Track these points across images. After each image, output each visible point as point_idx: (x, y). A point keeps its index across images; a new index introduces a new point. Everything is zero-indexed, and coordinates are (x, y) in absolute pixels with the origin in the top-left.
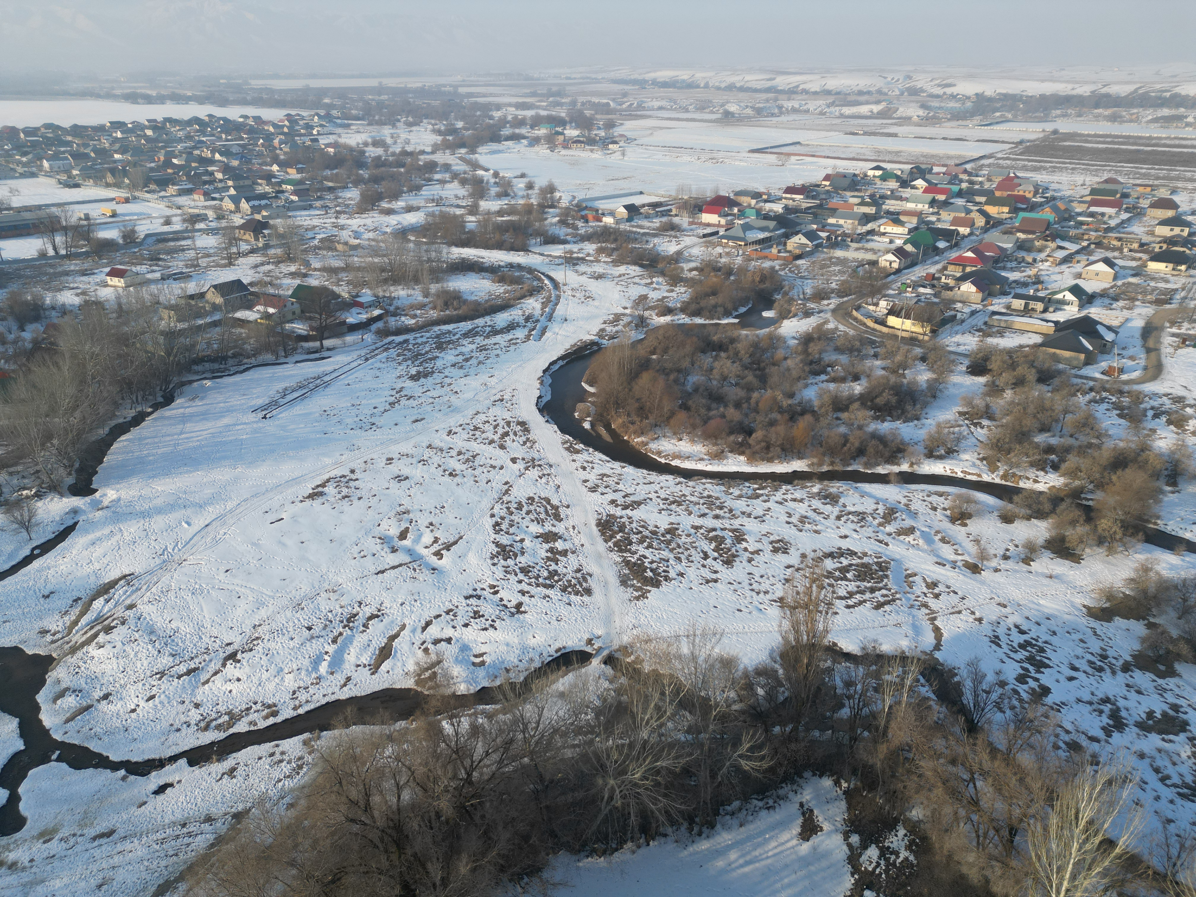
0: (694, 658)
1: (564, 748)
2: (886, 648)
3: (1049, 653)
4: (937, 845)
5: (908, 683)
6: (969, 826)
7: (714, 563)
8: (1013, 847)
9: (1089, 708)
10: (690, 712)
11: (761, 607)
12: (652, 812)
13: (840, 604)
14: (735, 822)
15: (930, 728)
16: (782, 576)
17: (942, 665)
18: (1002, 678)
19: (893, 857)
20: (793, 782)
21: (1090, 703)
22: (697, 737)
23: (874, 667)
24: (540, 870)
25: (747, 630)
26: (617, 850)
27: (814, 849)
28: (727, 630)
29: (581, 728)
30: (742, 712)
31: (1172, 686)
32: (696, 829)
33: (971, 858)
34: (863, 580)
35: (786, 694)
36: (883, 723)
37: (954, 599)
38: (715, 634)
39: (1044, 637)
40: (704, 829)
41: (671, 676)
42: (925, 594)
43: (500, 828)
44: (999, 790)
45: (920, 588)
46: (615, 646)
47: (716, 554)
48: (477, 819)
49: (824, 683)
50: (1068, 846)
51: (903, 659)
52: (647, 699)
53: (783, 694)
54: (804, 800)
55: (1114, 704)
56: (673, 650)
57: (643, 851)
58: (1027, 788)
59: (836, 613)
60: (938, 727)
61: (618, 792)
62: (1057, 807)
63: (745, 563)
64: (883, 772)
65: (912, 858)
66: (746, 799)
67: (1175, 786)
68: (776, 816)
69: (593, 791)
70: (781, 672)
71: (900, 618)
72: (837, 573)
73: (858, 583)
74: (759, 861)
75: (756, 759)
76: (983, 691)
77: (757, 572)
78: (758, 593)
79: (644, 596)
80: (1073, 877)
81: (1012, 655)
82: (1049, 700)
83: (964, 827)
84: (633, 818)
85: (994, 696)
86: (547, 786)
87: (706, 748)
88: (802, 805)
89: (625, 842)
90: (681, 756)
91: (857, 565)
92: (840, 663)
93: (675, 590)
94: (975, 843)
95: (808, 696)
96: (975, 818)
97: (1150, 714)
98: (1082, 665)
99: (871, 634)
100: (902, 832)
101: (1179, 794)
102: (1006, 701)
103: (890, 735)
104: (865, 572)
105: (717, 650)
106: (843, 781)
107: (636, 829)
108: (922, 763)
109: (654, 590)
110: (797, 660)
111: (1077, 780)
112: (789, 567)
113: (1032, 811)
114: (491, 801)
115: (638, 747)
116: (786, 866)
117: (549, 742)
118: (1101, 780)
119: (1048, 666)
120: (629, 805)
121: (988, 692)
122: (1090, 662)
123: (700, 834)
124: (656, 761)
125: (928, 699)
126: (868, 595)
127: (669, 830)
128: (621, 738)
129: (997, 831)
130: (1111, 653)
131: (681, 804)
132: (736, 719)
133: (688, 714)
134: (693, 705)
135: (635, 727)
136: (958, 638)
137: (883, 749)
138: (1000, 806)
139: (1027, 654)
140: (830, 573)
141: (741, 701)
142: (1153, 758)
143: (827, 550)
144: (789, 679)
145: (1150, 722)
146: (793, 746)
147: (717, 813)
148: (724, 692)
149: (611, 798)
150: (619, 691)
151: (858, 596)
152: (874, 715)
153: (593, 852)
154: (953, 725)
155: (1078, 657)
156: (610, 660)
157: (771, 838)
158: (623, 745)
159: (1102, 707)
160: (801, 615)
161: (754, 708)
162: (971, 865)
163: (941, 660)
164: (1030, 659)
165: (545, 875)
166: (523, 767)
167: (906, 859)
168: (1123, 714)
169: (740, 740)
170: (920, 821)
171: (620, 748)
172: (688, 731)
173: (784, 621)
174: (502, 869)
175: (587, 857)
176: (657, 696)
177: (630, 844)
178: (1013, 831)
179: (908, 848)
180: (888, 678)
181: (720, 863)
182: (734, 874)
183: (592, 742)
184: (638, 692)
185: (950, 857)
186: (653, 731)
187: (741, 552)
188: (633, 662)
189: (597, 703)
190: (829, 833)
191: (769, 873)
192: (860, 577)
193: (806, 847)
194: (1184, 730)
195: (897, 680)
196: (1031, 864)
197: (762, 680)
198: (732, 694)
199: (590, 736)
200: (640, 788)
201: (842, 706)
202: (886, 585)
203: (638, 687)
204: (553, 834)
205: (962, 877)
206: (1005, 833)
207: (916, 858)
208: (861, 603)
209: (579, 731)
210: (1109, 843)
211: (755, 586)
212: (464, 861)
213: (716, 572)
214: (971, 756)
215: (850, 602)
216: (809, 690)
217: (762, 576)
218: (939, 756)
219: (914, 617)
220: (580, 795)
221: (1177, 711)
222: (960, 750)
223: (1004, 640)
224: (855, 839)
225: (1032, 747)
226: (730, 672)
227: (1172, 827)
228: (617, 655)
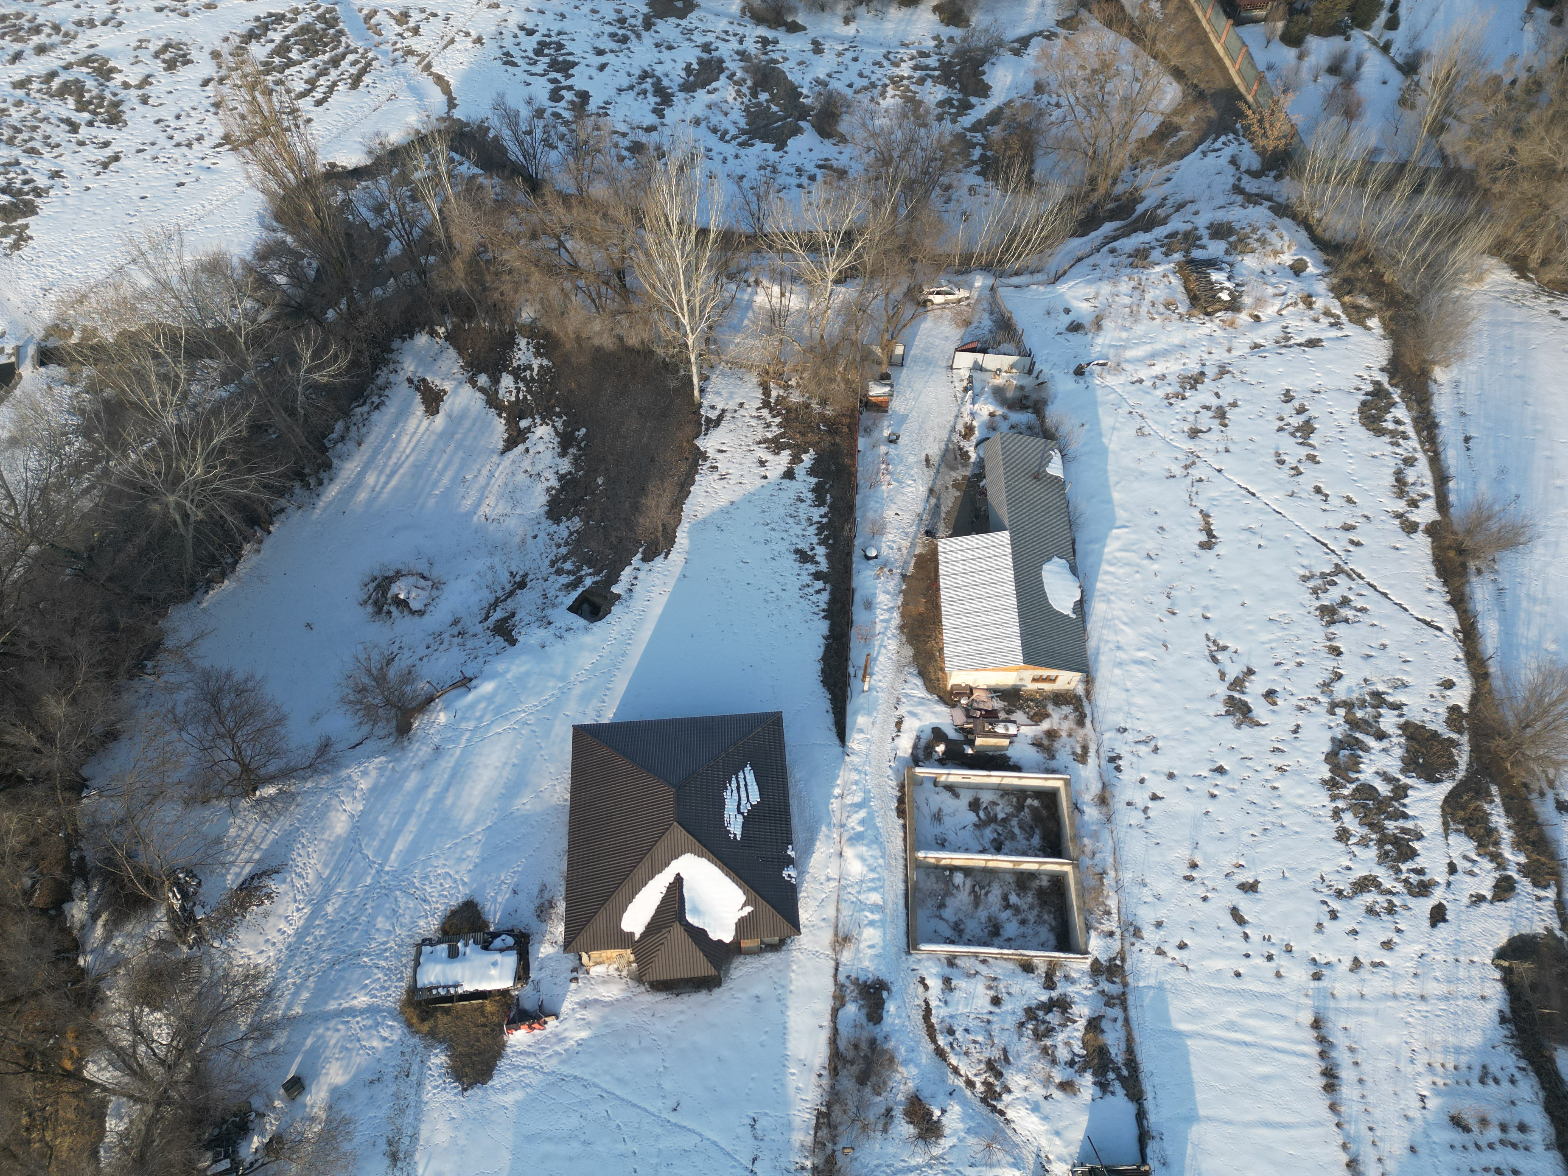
0: (165, 286)
1: (74, 501)
2: (396, 137)
3: (569, 47)
4: (561, 334)
5: (443, 168)
6: (580, 295)
7: (93, 131)
8: (628, 291)
9: (632, 94)
10: (211, 358)
11: (207, 163)
12: (248, 497)
13: (305, 104)
14: (351, 445)
15: (494, 211)
16: (207, 102)
17: (467, 124)
18: (536, 106)
19: (528, 373)
20: (386, 362)
21: (631, 87)
22: (241, 382)
23: (396, 171)
24: (158, 644)
25: (208, 207)
26: (236, 562)
27: (449, 416)
28: (181, 222)
29: (77, 464)
30: (275, 318)
31: (696, 23)
32: (312, 481)
33: (597, 326)
34: (316, 53)
35: (315, 265)
36: (442, 235)
37: (437, 24)
38: (170, 237)
39: (556, 27)
40: (322, 475)
41: (151, 326)
42: (401, 35)
43: (68, 640)
44: (590, 240)
45: (391, 29)
46: (39, 334)
47: (86, 116)
48: (25, 651)
49: (350, 225)
50: (672, 258)
51: (422, 141)
52: (140, 376)
53: (310, 266)
54: (409, 374)
55: (653, 76)
56: (127, 291)
57: (268, 542)
58: (614, 221)
59: (309, 121)
60: (501, 204)
61: (188, 504)
62: (648, 225)
63: (140, 108)
64: (472, 291)
65: (545, 362)
66: (346, 413)
67: (734, 138)
68: (391, 410)
69: (156, 524)
70: (289, 239)
71: (391, 86)
72: (277, 60)
73: (312, 61)
74: (401, 466)
75: (329, 363)
76: (525, 133)
77: (167, 114)
78: (189, 145)
79: (22, 239)
80: (688, 286)
81: (534, 69)
82: (593, 106)
83: (577, 300)
84: (229, 519)
85: (538, 133)
86: (90, 558)
87: (261, 387)
88: (410, 381)
89: (240, 548)
90: (237, 415)
91: (295, 34)
92: (354, 188)
93: (64, 204)
94: (594, 310)
95: (341, 252)
96: (581, 283)
97: (688, 69)
98: (606, 43)
99: (368, 128)
100: (523, 342)
101: (740, 144)
102: (552, 133)
103: (457, 245)
104: (312, 40)
105: (187, 258)
106: (437, 328)
107: (243, 527)
108: (505, 257)
109: (31, 220)
110: (300, 212)
111: (654, 185)
112: (206, 83)
113: (628, 243)
114: (27, 622)
115: (174, 439)
116: (431, 451)
117: (48, 510)
118: (673, 170)
119: (574, 64)
120: (214, 509)
121: (530, 133)
122: (613, 35)
123: (320, 483)
124: (211, 439)
125: (474, 177)
126: (334, 74)
127: (283, 502)
128: (143, 443)
129: (607, 283)
130: (627, 12)
131: (276, 467)
132: (274, 330)
133: (208, 361)
134: (208, 346)
135: (151, 419)
136: (468, 78)
137: (459, 265)
138: (598, 256)
139: (547, 60)
140: (266, 64)
141: (265, 305)
142: (707, 118)
143: (243, 30)
144: (305, 243)
145: (692, 78)
146: (361, 322)
147: (324, 450)
148: (235, 307)
149: (186, 516)
150: (93, 388)
151: (322, 81)
152: (428, 232)
153: (209, 584)
154: (514, 194)
155: (598, 36)
156: (45, 357)
157: (399, 435)
158: (152, 449)
159: (643, 86)
160: (266, 147)
161: (287, 305)
162: (600, 333)
163: (464, 119)
164: (554, 65)
165: (170, 643)
166: (36, 558)
167: (541, 366)
168: (665, 82)
169: (296, 352)
170: (534, 320)
171: (151, 455)
172: (225, 381)
173: (249, 168)
174: (110, 675)
175: (207, 592)
176: (150, 363)
177: (247, 547)
178: (621, 275)
179: (537, 354)
180: (418, 175)
181: (362, 496)
182: (384, 496)
183: (106, 472)
184: (120, 373)
185: (578, 338)
186: (178, 410)
187: (122, 94)
188: (82, 339)
189: (75, 421)
190: (455, 391)
191: (418, 470)
192: (310, 51)
193: (440, 420)
194: (722, 70)
195: (430, 172)
196: (650, 297)
197: (273, 263)
198: (248, 304)
199: (98, 466)
200: (212, 482)
201: (388, 241)
202: (348, 46)
203: (115, 368)
204: (144, 600)
205: (599, 349)
206: (615, 281)
207: (549, 359)
208: (332, 88)
209: (77, 470)
210: (703, 232)
211: (178, 137)
212: (52, 702)
213: (106, 144)
214: (547, 219)
215: (318, 95)
216: (339, 244)
217: (178, 117)
218: (517, 238)
219: (404, 75)
220: (142, 538)
221: (709, 51)
222: (535, 218)
223: (515, 52)
224: (483, 380)
225: (599, 172)
226: (225, 276)
227: (746, 184)
228: (51, 343)
